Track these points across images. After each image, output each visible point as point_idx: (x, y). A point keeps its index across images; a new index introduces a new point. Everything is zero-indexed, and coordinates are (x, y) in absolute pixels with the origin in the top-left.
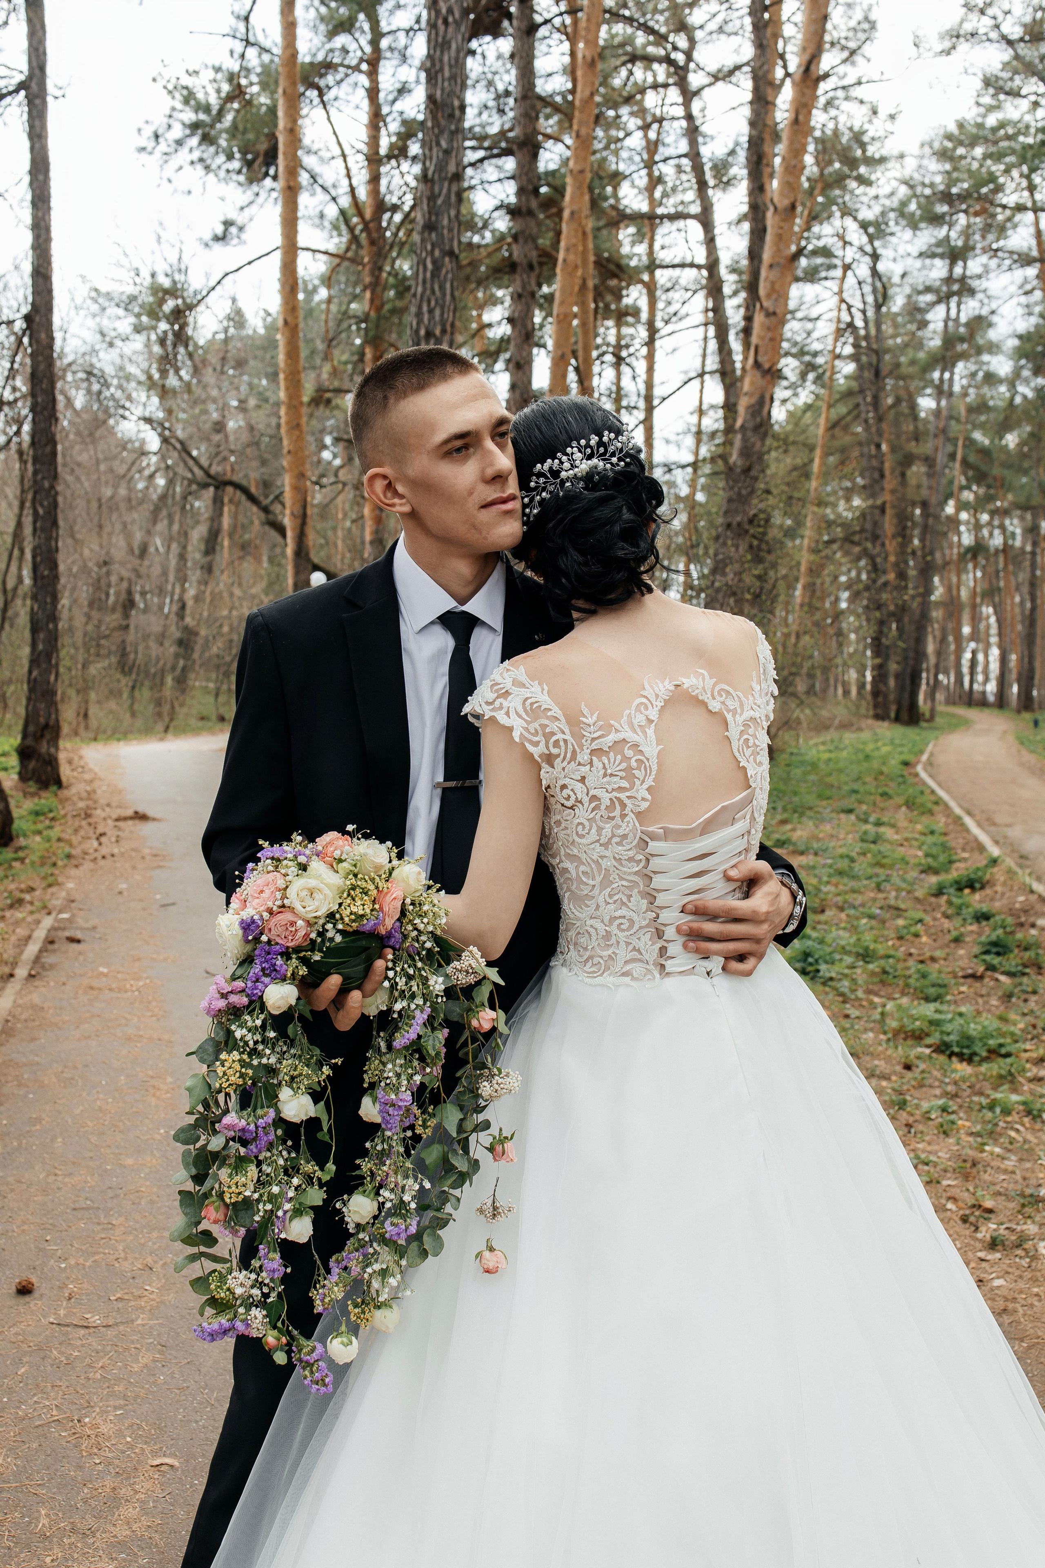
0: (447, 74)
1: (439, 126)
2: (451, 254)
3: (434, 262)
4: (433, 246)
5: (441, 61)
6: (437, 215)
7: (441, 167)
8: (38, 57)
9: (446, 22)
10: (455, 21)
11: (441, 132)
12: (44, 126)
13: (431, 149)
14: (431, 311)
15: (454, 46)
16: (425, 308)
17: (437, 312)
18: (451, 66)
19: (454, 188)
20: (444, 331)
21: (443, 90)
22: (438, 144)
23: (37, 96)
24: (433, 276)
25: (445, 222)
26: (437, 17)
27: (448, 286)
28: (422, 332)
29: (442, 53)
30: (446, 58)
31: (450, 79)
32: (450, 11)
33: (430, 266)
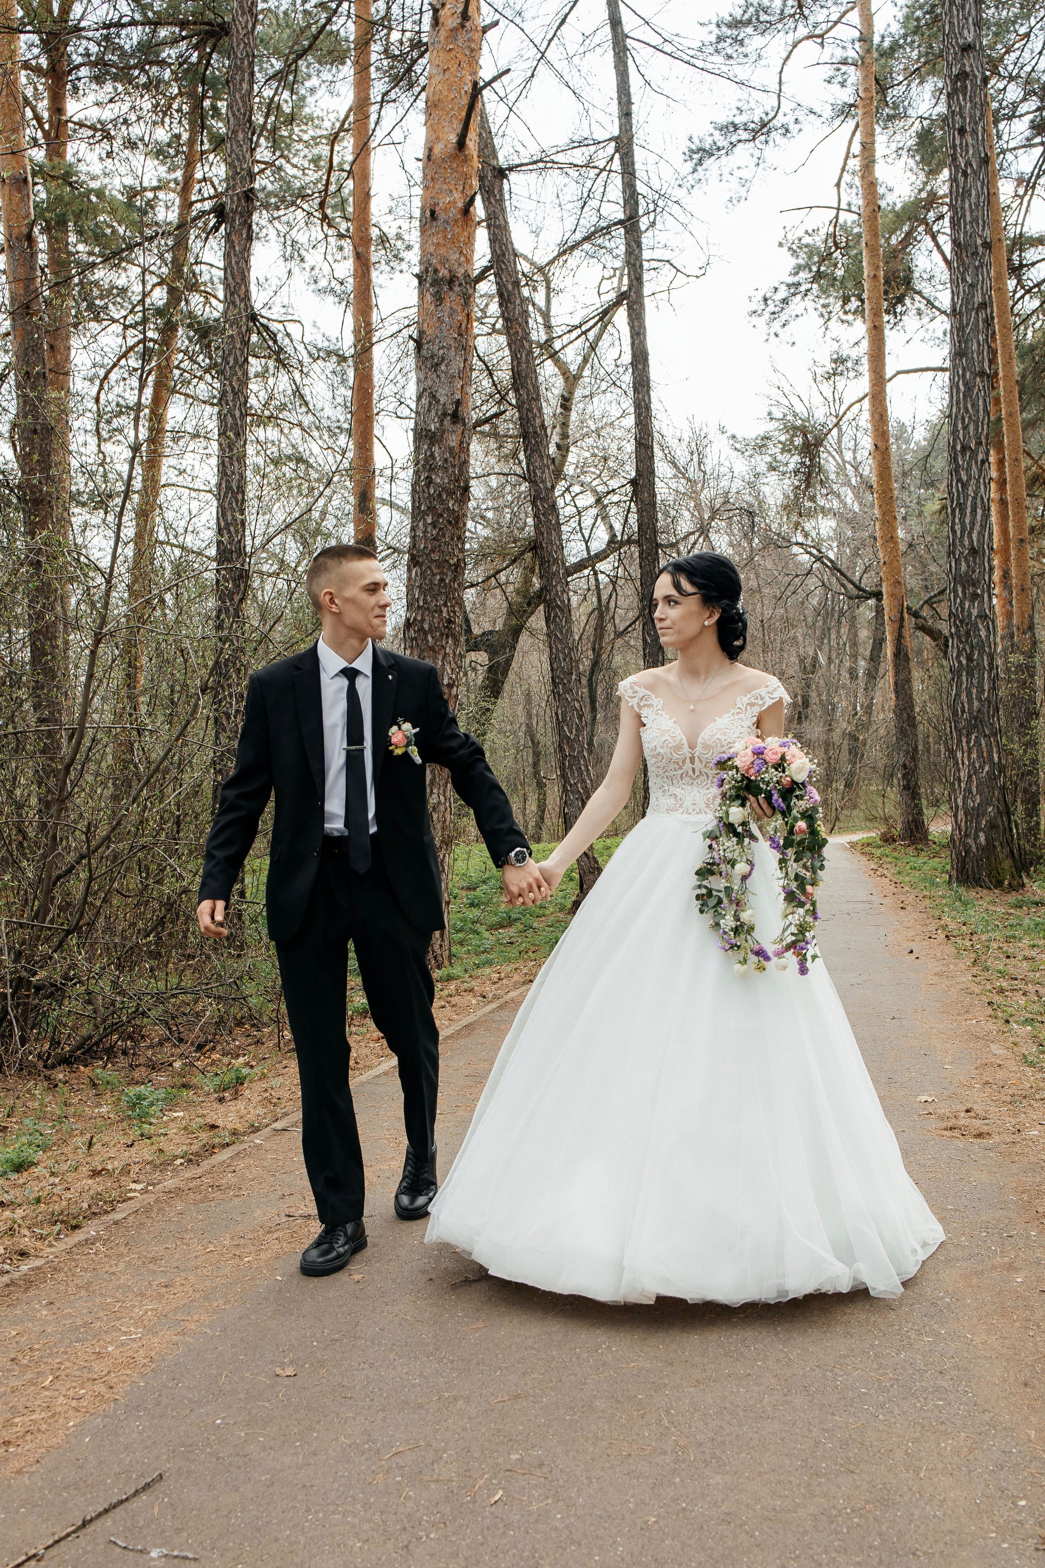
0: (968, 218)
1: (963, 264)
2: (982, 374)
3: (966, 384)
4: (964, 369)
5: (962, 208)
6: (966, 342)
7: (967, 300)
8: (635, 271)
9: (965, 174)
10: (974, 171)
11: (966, 269)
12: (642, 326)
13: (958, 286)
14: (965, 428)
15: (974, 193)
16: (960, 426)
17: (972, 428)
18: (972, 211)
19: (982, 315)
20: (979, 443)
21: (965, 232)
22: (964, 280)
23: (635, 303)
24: (964, 395)
25: (975, 347)
26: (957, 172)
27: (981, 403)
28: (959, 448)
29: (963, 201)
30: (967, 205)
31: (971, 222)
32: (968, 163)
33: (962, 388)
